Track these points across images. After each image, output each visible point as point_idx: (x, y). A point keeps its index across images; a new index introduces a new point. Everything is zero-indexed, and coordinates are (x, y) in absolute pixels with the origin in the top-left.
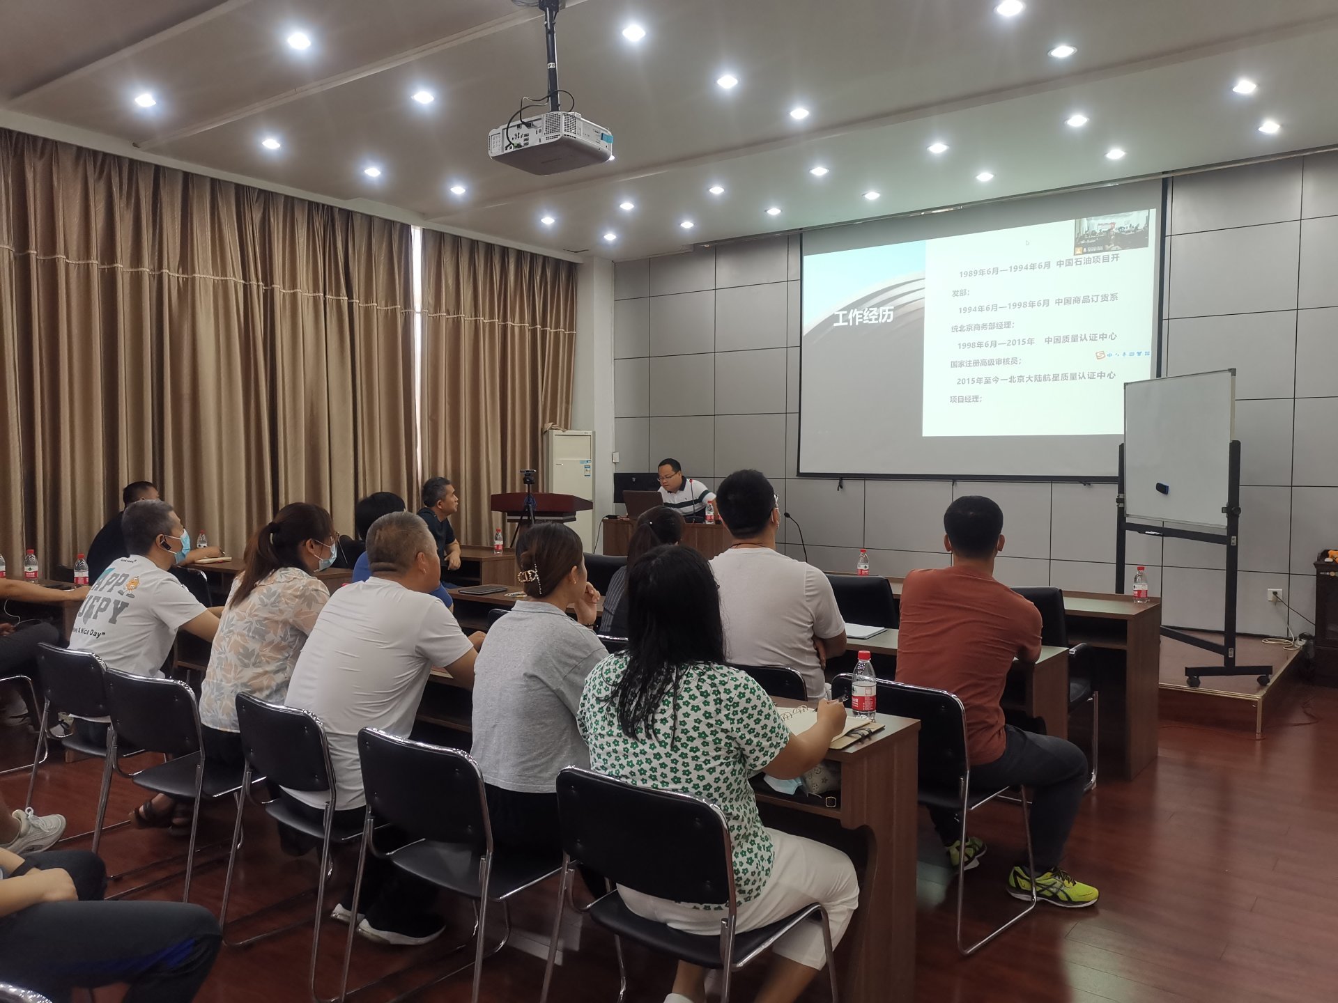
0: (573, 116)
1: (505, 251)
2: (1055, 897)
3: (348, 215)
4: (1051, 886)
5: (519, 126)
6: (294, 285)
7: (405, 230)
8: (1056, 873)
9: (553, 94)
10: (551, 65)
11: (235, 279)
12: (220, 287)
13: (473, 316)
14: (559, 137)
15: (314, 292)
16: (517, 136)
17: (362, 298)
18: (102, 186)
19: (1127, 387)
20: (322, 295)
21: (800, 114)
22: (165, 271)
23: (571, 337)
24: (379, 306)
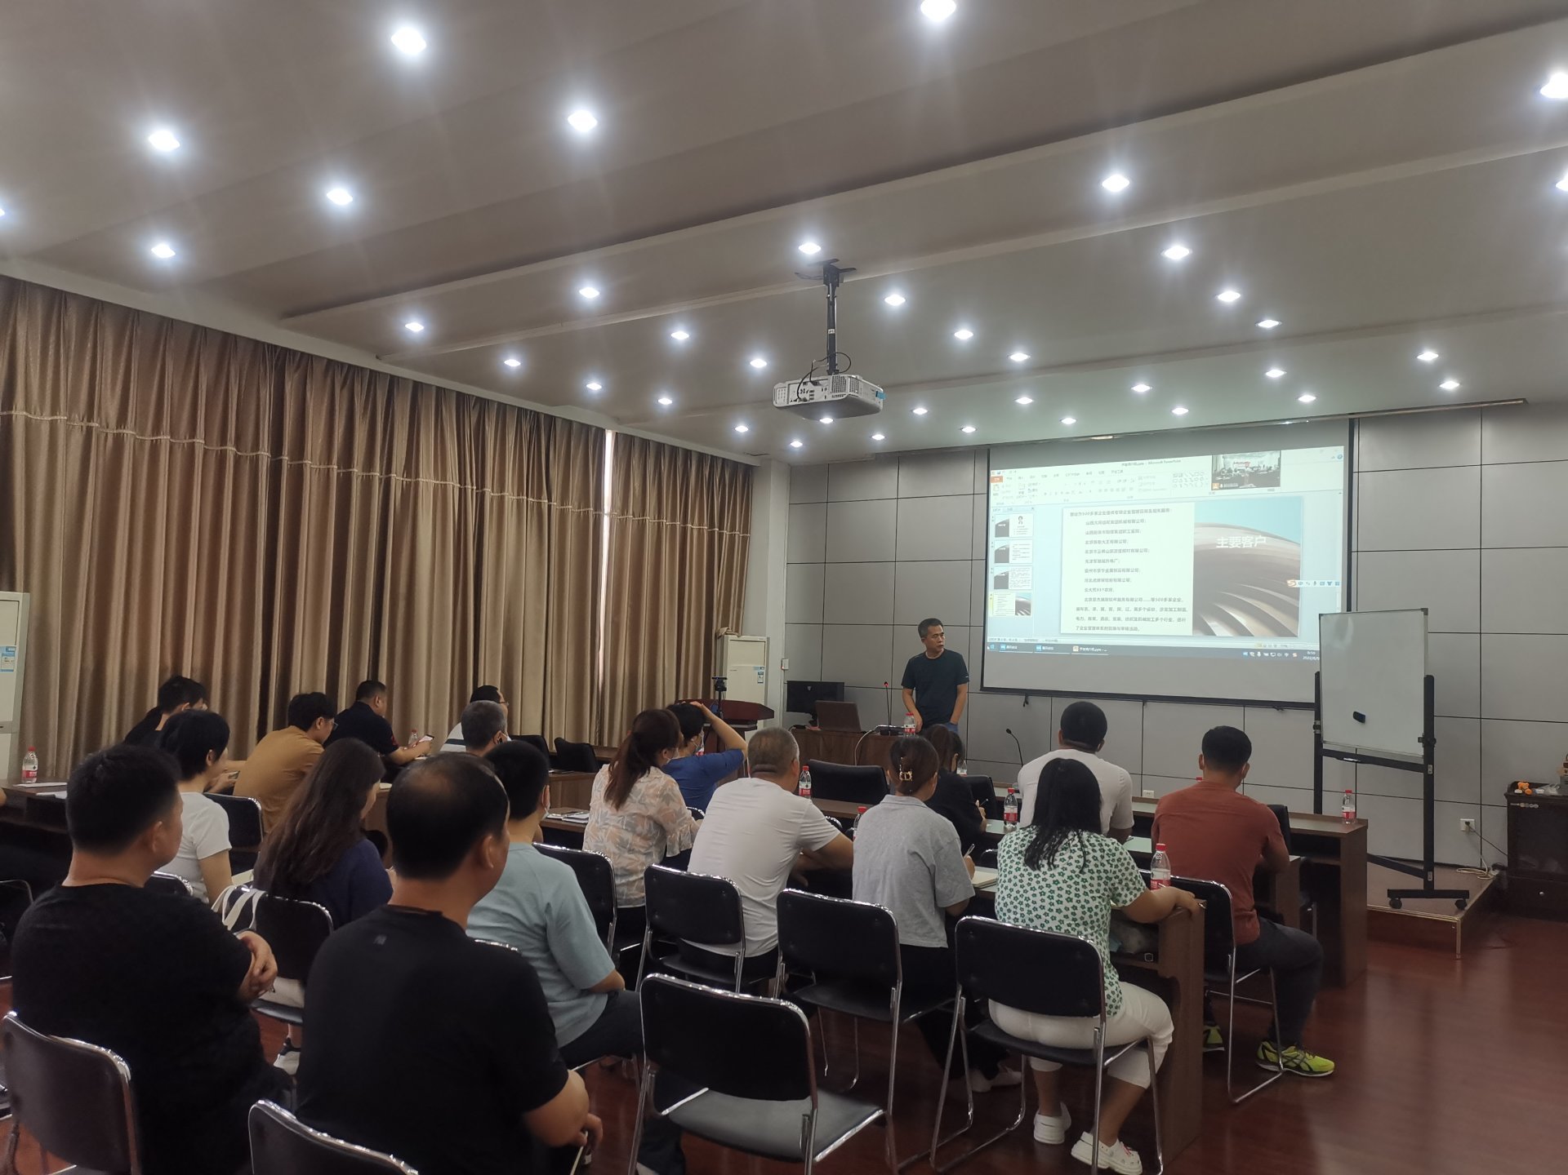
0: (853, 378)
2: (1298, 1068)
3: (552, 420)
4: (1295, 1058)
5: (805, 383)
6: (502, 488)
8: (1299, 1047)
9: (831, 356)
10: (832, 331)
11: (453, 483)
13: (657, 517)
14: (844, 397)
15: (518, 495)
16: (803, 391)
17: (560, 501)
19: (1322, 618)
20: (525, 497)
21: (1019, 357)
22: (393, 475)
23: (745, 541)
24: (574, 508)
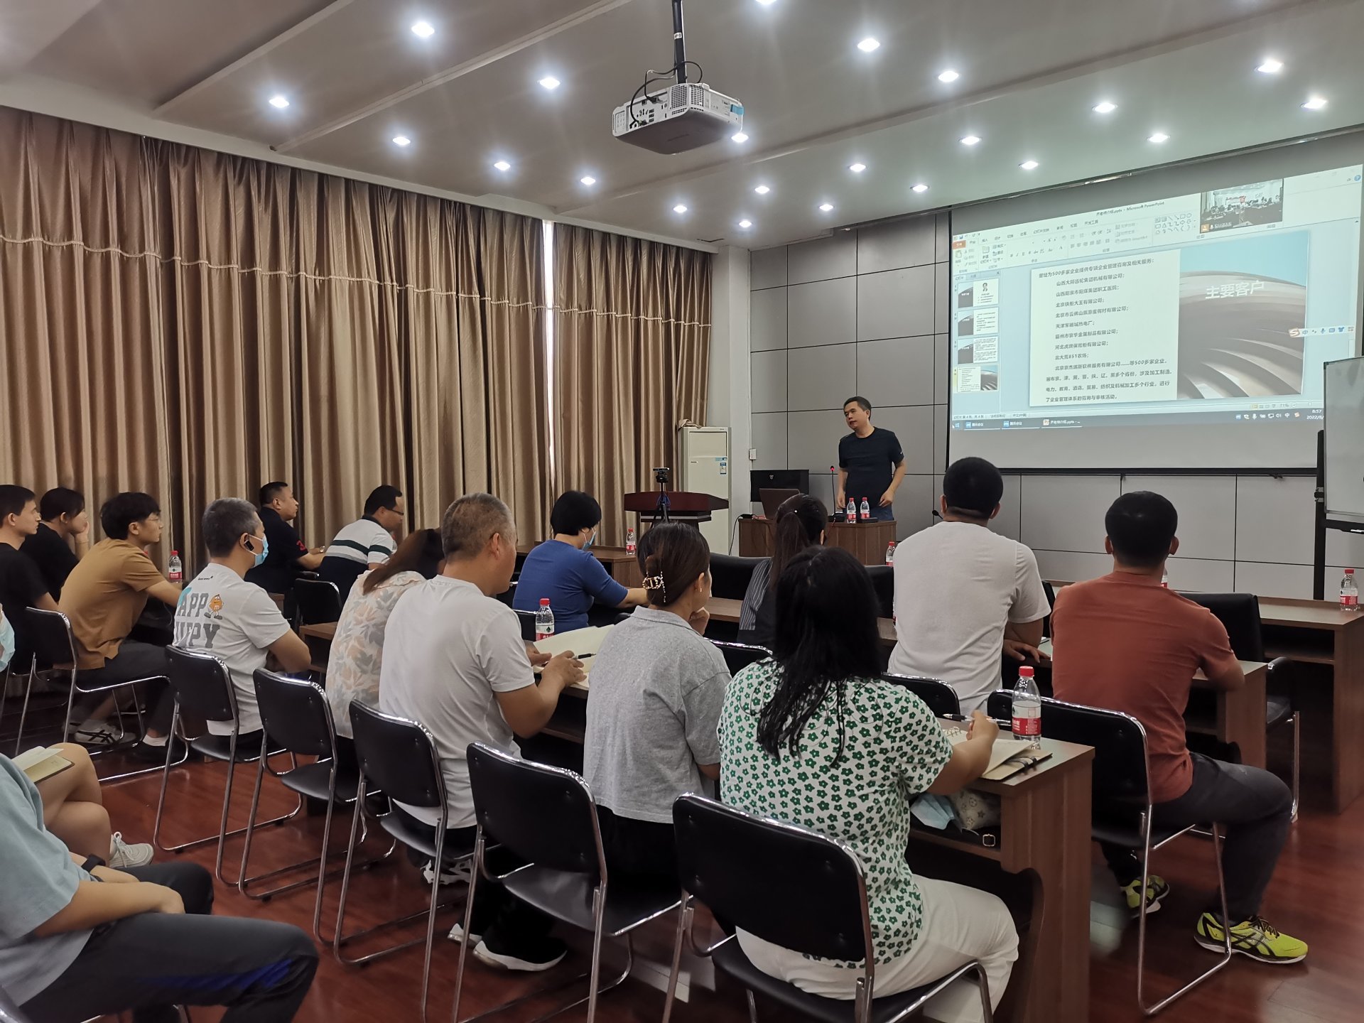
0: (700, 87)
1: (637, 242)
2: (1254, 950)
3: (480, 211)
4: (1249, 937)
5: (644, 102)
6: (427, 284)
7: (537, 224)
8: (1255, 922)
9: (680, 66)
10: (678, 35)
11: (370, 280)
12: (356, 288)
13: (605, 310)
14: (686, 111)
15: (447, 291)
16: (642, 112)
17: (494, 296)
18: (242, 189)
19: (1327, 367)
20: (455, 293)
21: (949, 76)
22: (302, 273)
23: (706, 330)
24: (511, 303)
